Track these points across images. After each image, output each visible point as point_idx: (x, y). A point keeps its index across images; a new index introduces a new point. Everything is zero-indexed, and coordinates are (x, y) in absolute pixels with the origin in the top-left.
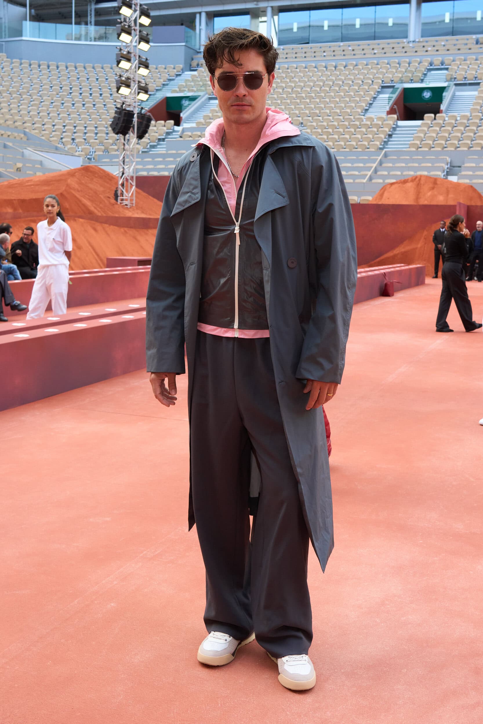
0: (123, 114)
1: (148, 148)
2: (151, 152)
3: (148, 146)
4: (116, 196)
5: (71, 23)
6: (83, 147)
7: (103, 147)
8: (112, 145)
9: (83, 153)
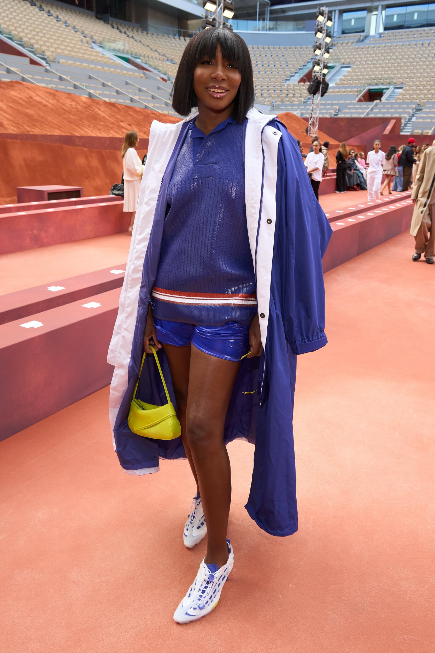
0: (315, 82)
1: (306, 100)
2: (308, 102)
3: (307, 99)
4: (307, 131)
5: (256, 20)
6: (269, 99)
7: (280, 99)
8: (285, 98)
9: (269, 103)
